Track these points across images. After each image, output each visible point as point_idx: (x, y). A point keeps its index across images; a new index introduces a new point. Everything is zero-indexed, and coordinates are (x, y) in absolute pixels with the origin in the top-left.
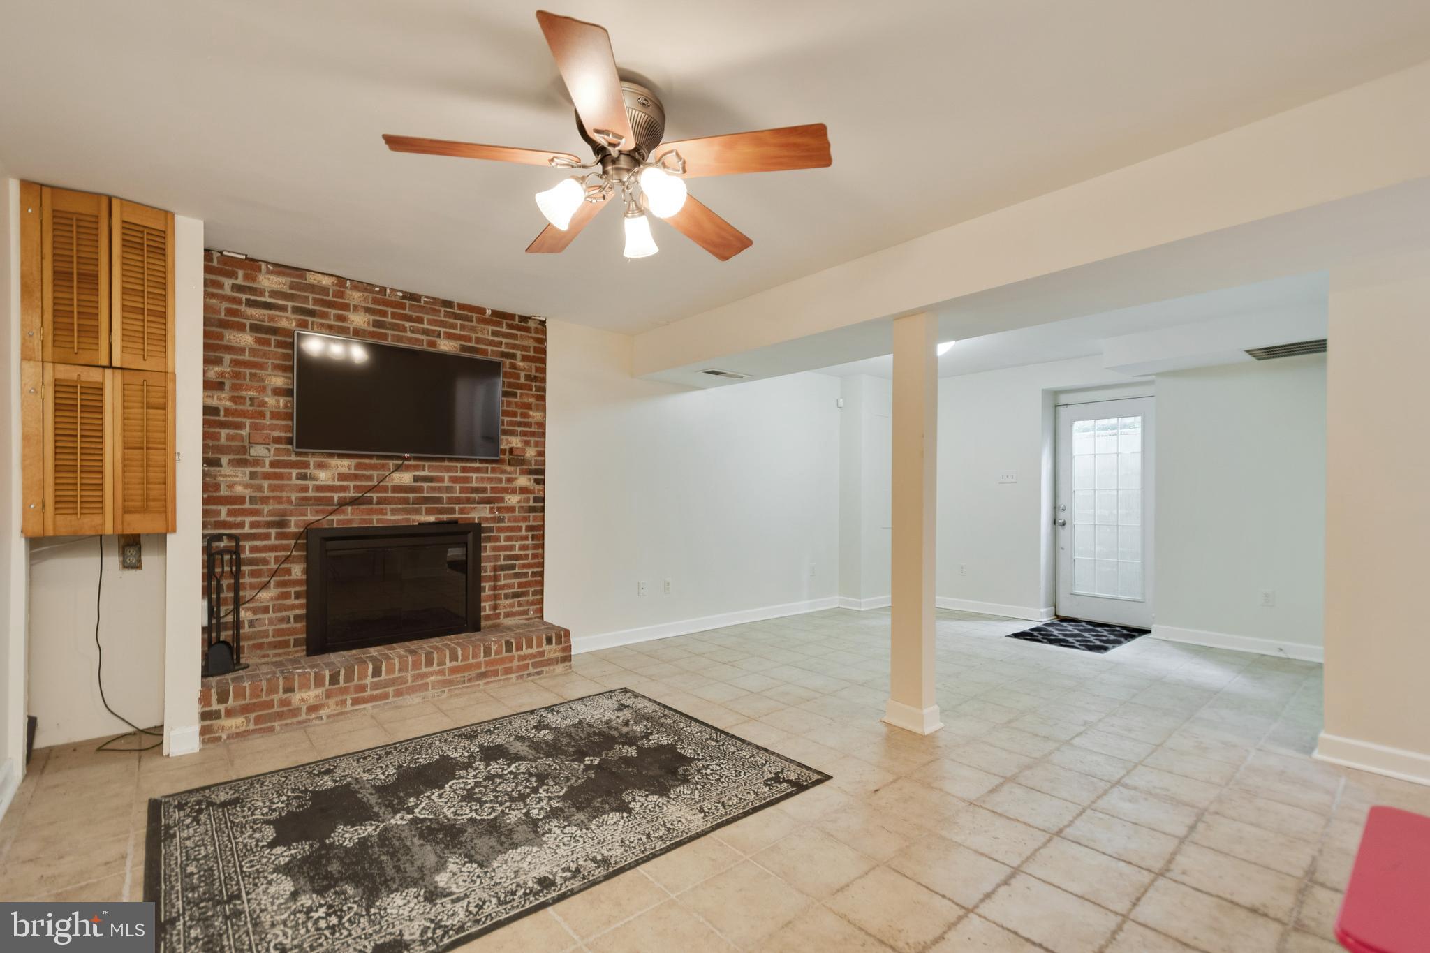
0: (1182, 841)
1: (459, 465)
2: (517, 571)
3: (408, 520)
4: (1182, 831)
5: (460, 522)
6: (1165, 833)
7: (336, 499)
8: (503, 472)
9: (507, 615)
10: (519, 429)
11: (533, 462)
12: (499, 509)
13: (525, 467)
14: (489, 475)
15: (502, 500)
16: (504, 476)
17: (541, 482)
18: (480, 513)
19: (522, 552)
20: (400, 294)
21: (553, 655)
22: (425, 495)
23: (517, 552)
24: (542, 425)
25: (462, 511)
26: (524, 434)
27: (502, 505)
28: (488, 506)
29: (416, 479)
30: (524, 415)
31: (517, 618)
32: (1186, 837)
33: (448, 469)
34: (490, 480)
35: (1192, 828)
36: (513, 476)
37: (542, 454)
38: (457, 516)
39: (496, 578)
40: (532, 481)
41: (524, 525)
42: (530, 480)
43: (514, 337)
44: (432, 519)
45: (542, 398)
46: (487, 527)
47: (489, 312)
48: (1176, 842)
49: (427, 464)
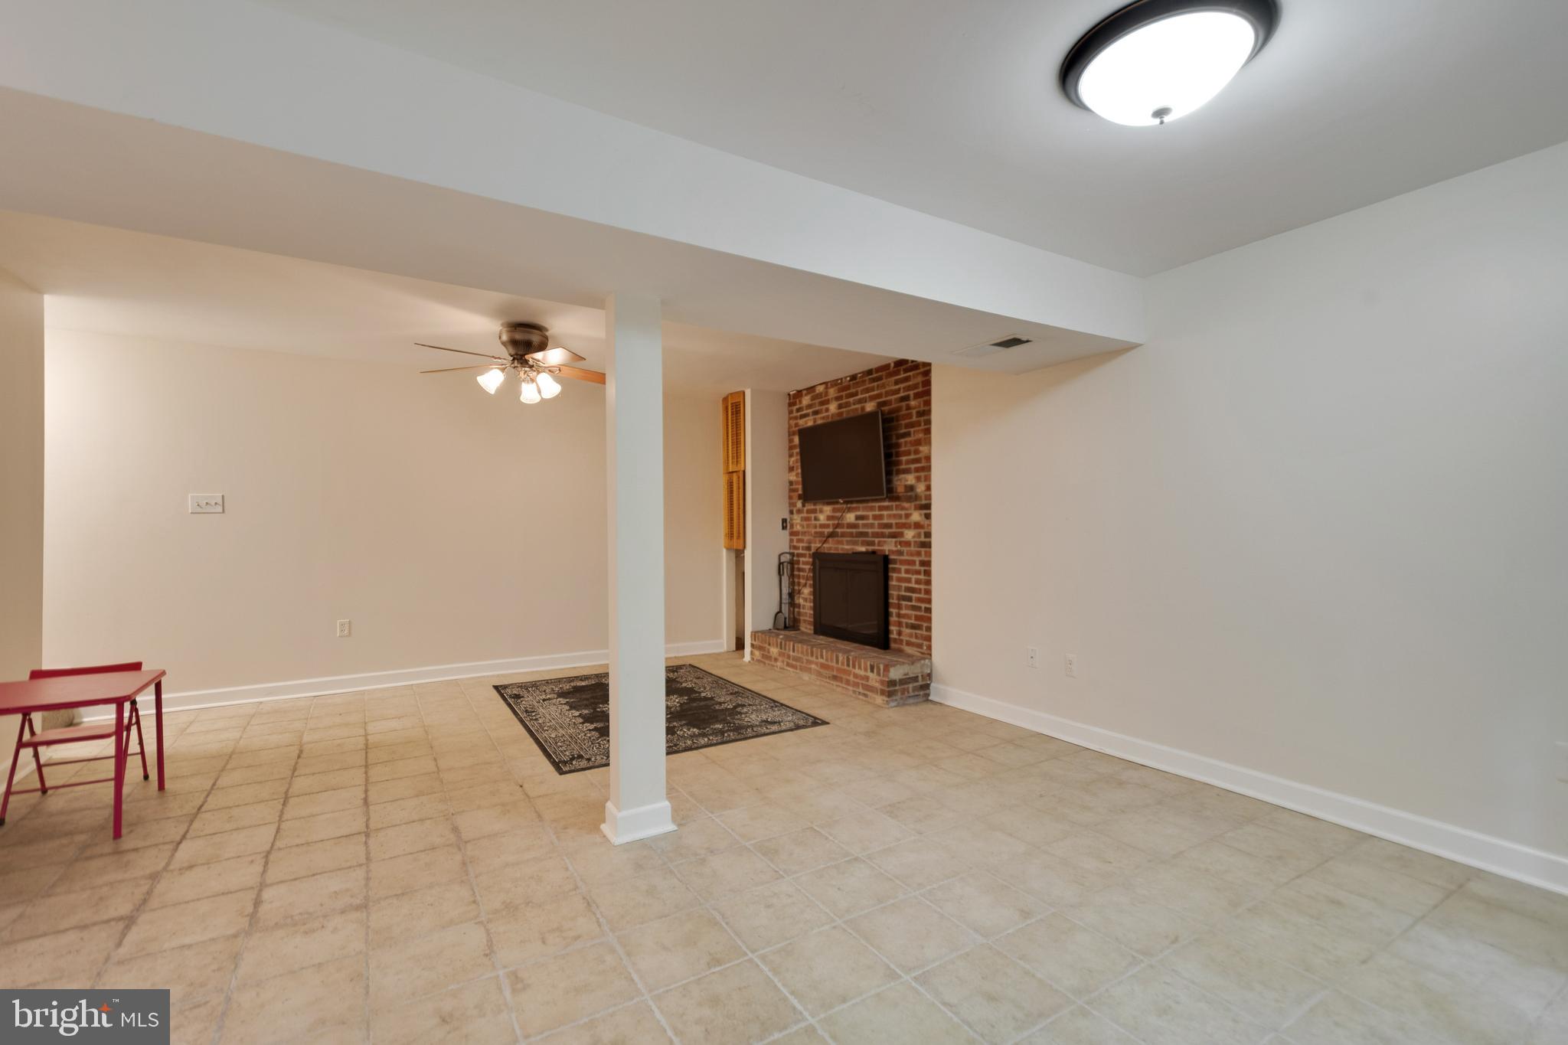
0: (262, 886)
1: (877, 504)
2: (914, 603)
3: (853, 549)
4: (267, 894)
5: (879, 553)
6: (282, 882)
7: (826, 533)
8: (903, 509)
9: (909, 644)
10: (913, 466)
11: (923, 497)
12: (901, 543)
13: (918, 503)
14: (894, 512)
15: (901, 535)
16: (903, 512)
17: (928, 516)
18: (888, 546)
19: (917, 586)
20: (848, 379)
21: (877, 685)
22: (861, 530)
23: (913, 585)
24: (928, 458)
25: (879, 545)
26: (917, 470)
27: (902, 539)
28: (894, 540)
29: (858, 518)
30: (917, 452)
31: (915, 649)
32: (260, 891)
33: (872, 509)
34: (895, 516)
35: (257, 903)
36: (909, 512)
37: (929, 488)
38: (876, 548)
39: (899, 607)
40: (923, 516)
41: (917, 559)
42: (921, 515)
43: (907, 379)
44: (863, 549)
45: (928, 431)
46: (894, 559)
47: (892, 365)
48: (268, 881)
49: (861, 505)
